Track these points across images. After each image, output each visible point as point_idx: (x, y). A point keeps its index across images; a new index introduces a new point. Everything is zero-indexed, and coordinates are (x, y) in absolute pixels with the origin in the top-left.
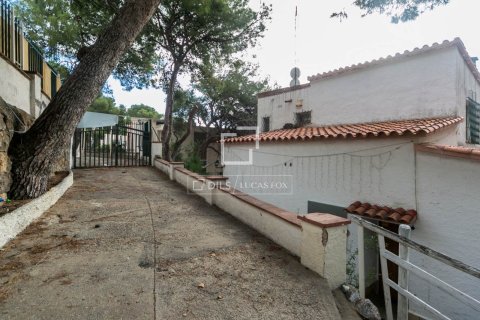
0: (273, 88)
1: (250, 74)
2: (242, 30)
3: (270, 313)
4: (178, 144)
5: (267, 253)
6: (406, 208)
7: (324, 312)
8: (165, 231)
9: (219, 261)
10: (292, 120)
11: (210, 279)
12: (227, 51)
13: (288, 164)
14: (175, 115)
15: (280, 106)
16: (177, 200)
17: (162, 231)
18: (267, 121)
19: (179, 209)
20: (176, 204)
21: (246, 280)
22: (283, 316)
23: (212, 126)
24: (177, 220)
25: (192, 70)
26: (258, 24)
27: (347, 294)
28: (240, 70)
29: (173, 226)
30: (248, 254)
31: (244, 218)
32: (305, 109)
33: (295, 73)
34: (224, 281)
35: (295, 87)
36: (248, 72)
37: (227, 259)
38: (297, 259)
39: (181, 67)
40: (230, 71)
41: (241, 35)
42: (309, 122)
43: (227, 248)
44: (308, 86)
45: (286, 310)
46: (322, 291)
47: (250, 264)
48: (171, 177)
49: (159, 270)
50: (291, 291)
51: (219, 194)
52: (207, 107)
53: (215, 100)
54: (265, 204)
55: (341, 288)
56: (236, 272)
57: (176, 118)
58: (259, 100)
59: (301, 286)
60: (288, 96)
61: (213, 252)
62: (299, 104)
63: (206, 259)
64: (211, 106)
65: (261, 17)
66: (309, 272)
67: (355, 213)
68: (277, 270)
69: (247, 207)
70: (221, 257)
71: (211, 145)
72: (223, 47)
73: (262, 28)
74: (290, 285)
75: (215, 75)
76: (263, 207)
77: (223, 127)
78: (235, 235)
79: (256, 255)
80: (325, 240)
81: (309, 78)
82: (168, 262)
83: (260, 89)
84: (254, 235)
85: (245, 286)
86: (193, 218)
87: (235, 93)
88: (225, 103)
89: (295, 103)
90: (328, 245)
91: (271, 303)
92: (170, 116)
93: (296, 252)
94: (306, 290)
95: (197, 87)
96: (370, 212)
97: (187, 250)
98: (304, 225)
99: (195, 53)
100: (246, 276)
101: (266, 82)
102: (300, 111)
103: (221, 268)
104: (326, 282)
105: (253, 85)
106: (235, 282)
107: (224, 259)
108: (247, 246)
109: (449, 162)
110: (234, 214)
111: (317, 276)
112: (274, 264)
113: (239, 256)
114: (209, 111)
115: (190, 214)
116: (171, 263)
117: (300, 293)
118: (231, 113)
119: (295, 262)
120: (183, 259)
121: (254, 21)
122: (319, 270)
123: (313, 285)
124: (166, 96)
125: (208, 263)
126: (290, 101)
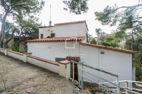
0: (44, 26)
1: (36, 21)
2: (34, 6)
3: (55, 93)
4: (7, 42)
5: (49, 75)
6: (78, 57)
7: (68, 87)
8: (8, 75)
9: (34, 81)
10: (50, 35)
11: (32, 88)
12: (28, 12)
13: (50, 48)
14: (6, 31)
15: (46, 31)
16: (10, 62)
17: (6, 76)
18: (42, 35)
19: (12, 66)
20: (10, 64)
21: (45, 85)
22: (59, 92)
23: (22, 36)
24: (12, 70)
25: (14, 16)
26: (40, 6)
27: (71, 80)
28: (32, 19)
29: (11, 72)
30: (43, 76)
31: (39, 65)
32: (53, 33)
33: (50, 22)
34: (38, 88)
35: (50, 26)
36: (35, 20)
37: (37, 80)
38: (58, 74)
39: (9, 14)
40: (29, 19)
41: (34, 8)
42: (54, 36)
43: (35, 76)
44: (54, 26)
45: (59, 90)
46: (66, 81)
47: (45, 79)
48: (6, 54)
49: (9, 91)
50: (59, 84)
51: (29, 58)
52: (20, 29)
53: (23, 27)
54: (47, 60)
55: (69, 79)
56: (41, 83)
57: (6, 32)
58: (39, 29)
59: (61, 82)
60: (49, 29)
61: (31, 78)
62: (52, 31)
63: (29, 82)
64: (21, 29)
65: (41, 4)
66: (62, 77)
67: (67, 59)
68: (53, 79)
69: (40, 62)
70: (34, 80)
71: (21, 42)
72: (27, 10)
73: (41, 7)
74: (58, 82)
75: (23, 19)
76: (47, 61)
77: (26, 36)
78: (37, 71)
79: (46, 76)
80: (66, 68)
81: (54, 24)
82: (12, 87)
83: (39, 26)
84: (44, 70)
85: (45, 87)
86: (20, 68)
87: (31, 26)
88: (27, 29)
89: (50, 31)
90: (67, 69)
91: (54, 90)
92: (4, 31)
93: (58, 72)
94: (63, 82)
95: (15, 22)
96: (75, 59)
97: (20, 81)
98: (60, 65)
99: (15, 10)
100: (45, 83)
101: (41, 24)
102: (52, 33)
103: (35, 83)
104: (66, 79)
105: (37, 24)
106: (41, 87)
107: (36, 80)
108: (42, 74)
109: (85, 46)
110: (35, 64)
111: (64, 78)
112: (52, 77)
113: (40, 78)
114: (20, 31)
115: (18, 67)
116: (14, 87)
117: (61, 84)
118: (29, 32)
119: (58, 75)
120: (19, 84)
121: (38, 4)
122: (64, 76)
123: (64, 80)
124: (1, 23)
125: (30, 83)
126: (49, 30)
